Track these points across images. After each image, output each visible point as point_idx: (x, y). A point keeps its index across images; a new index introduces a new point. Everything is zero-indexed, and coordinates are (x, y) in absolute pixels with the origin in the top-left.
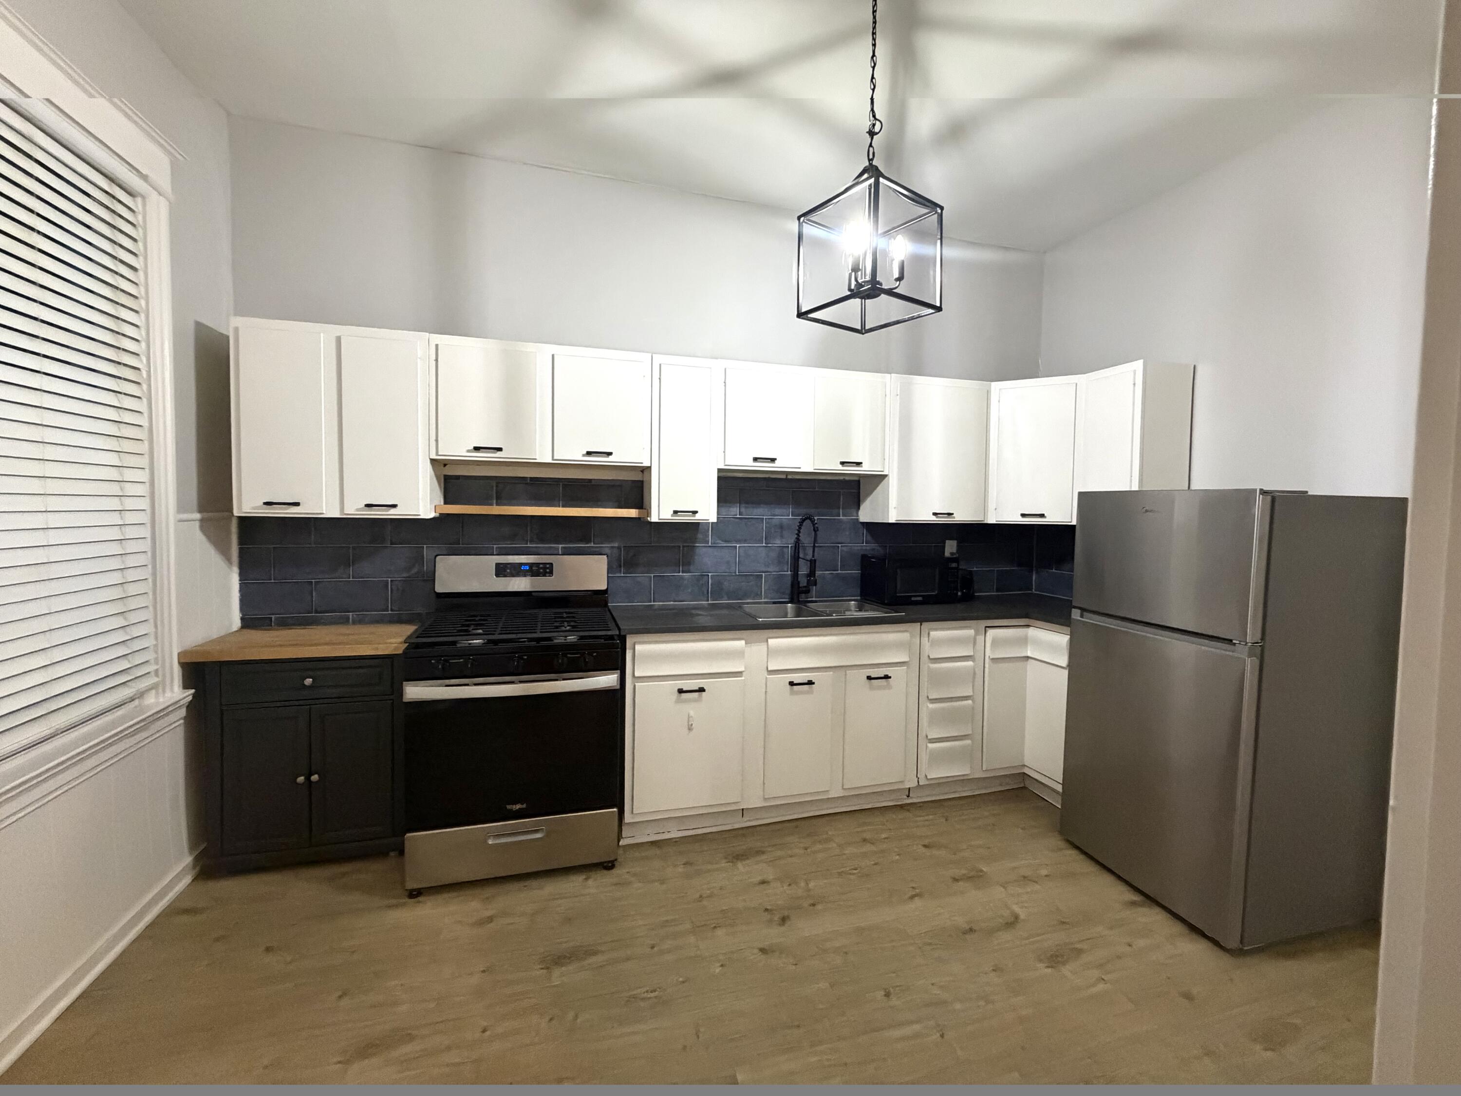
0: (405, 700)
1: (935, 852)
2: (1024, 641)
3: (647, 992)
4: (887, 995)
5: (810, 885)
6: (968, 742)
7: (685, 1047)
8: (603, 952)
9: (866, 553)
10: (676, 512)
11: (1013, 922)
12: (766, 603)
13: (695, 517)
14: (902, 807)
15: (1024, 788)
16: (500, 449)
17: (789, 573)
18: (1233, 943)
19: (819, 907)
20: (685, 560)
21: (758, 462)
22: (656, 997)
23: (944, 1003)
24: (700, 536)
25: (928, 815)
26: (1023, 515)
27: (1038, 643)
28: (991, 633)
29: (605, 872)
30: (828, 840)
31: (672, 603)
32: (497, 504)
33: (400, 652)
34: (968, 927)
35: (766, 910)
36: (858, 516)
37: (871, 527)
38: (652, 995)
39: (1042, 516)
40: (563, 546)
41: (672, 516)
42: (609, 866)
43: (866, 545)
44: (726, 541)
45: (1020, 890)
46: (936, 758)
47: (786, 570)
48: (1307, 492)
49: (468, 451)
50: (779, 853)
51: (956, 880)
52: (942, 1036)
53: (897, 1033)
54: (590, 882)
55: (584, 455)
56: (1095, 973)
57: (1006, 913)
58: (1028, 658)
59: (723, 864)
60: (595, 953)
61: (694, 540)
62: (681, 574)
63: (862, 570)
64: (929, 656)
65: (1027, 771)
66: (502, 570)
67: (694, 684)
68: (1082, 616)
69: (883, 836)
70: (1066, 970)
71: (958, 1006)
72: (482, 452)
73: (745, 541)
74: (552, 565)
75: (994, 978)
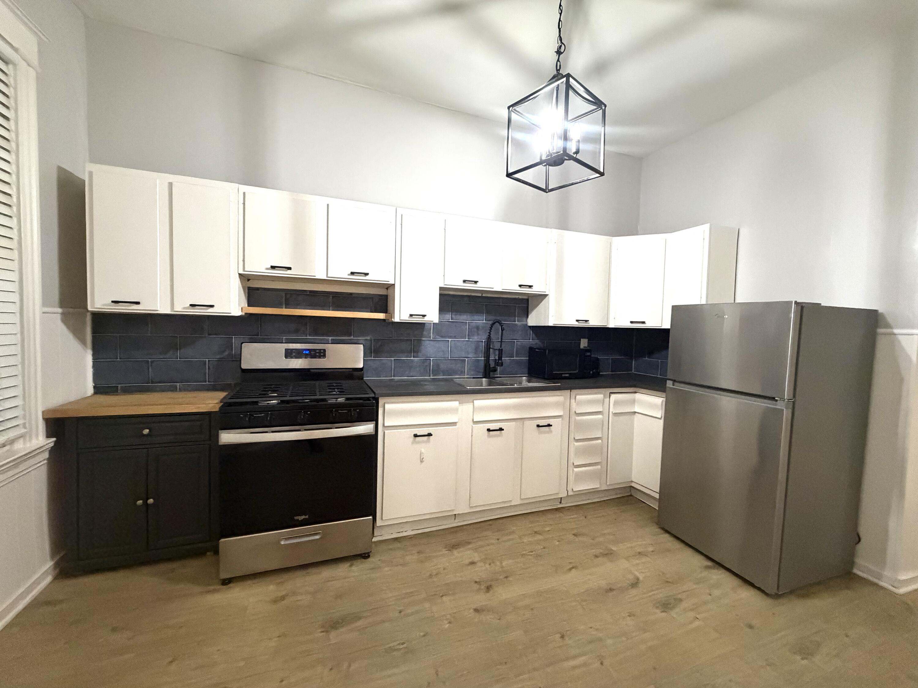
0: (220, 443)
1: (581, 538)
2: (633, 402)
3: (399, 644)
4: (562, 637)
5: (503, 564)
6: (599, 467)
7: (429, 683)
8: (366, 617)
9: (531, 346)
10: (411, 315)
11: (635, 584)
12: (467, 378)
13: (424, 318)
14: (557, 510)
15: (631, 495)
16: (289, 268)
17: (483, 358)
18: (772, 590)
19: (511, 579)
20: (415, 349)
21: (467, 283)
22: (406, 648)
23: (600, 640)
24: (425, 333)
25: (573, 515)
26: (632, 322)
27: (641, 403)
28: (613, 396)
29: (364, 560)
30: (513, 532)
31: (406, 378)
32: (286, 308)
33: (217, 409)
34: (608, 588)
35: (476, 582)
36: (527, 322)
37: (534, 328)
38: (402, 647)
39: (644, 323)
40: (331, 338)
41: (409, 318)
42: (365, 556)
43: (532, 341)
44: (442, 337)
45: (637, 561)
46: (579, 477)
47: (480, 356)
48: (821, 304)
49: (267, 269)
50: (480, 543)
51: (596, 556)
52: (602, 664)
53: (572, 663)
54: (354, 568)
55: (349, 275)
56: (691, 614)
57: (630, 577)
58: (635, 412)
59: (445, 552)
60: (360, 618)
61: (422, 335)
62: (412, 358)
63: (529, 357)
64: (575, 412)
65: (633, 485)
66: (289, 354)
67: (425, 431)
68: (673, 385)
69: (548, 529)
70: (673, 613)
71: (610, 642)
72: (277, 270)
73: (455, 337)
74: (324, 350)
75: (630, 621)
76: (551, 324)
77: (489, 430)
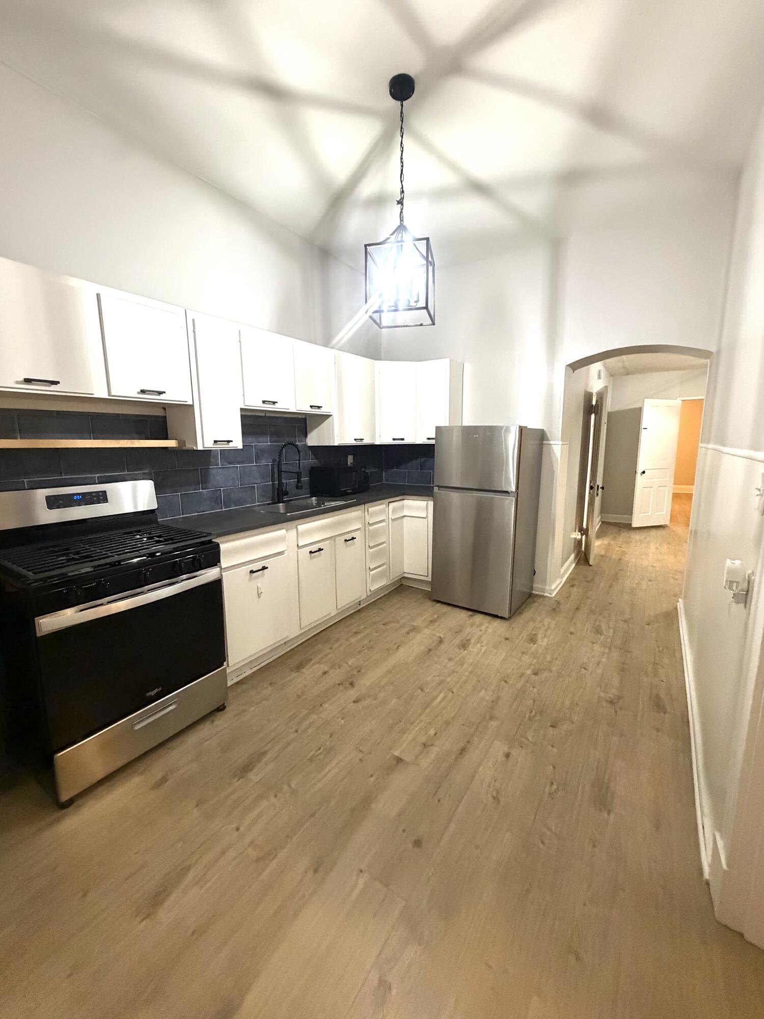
0: (39, 634)
1: (389, 626)
2: (403, 507)
3: (316, 751)
4: (422, 690)
5: (349, 664)
6: (385, 566)
7: (361, 760)
8: (269, 750)
9: (312, 466)
10: (216, 442)
11: (441, 641)
12: (259, 505)
13: (229, 445)
14: (359, 611)
15: (402, 585)
16: (56, 383)
17: (271, 483)
18: (506, 616)
19: (363, 671)
20: (204, 480)
21: (267, 404)
22: (323, 750)
23: (443, 681)
24: (212, 460)
25: (372, 611)
26: (394, 439)
27: (410, 507)
28: (391, 505)
29: (222, 712)
30: (338, 639)
31: (196, 514)
32: (21, 438)
34: (427, 650)
35: (339, 684)
36: (306, 442)
37: (314, 449)
38: (320, 751)
39: (403, 439)
40: (98, 475)
41: (213, 445)
42: (221, 708)
43: (310, 461)
44: (230, 463)
45: (434, 627)
46: (375, 579)
47: (269, 481)
48: (527, 427)
49: (17, 382)
50: (320, 656)
51: (408, 633)
52: (453, 692)
53: (438, 700)
54: (217, 722)
55: (138, 393)
56: (478, 646)
57: (435, 638)
58: (405, 516)
59: (294, 675)
60: (264, 753)
61: (209, 463)
62: (201, 491)
63: (310, 477)
64: (369, 523)
65: (406, 575)
66: (53, 502)
67: (258, 565)
68: (439, 490)
69: (362, 627)
70: (470, 648)
71: (449, 679)
72: (34, 385)
73: (243, 462)
74: (105, 492)
75: (451, 664)
76: (336, 444)
77: (311, 552)
